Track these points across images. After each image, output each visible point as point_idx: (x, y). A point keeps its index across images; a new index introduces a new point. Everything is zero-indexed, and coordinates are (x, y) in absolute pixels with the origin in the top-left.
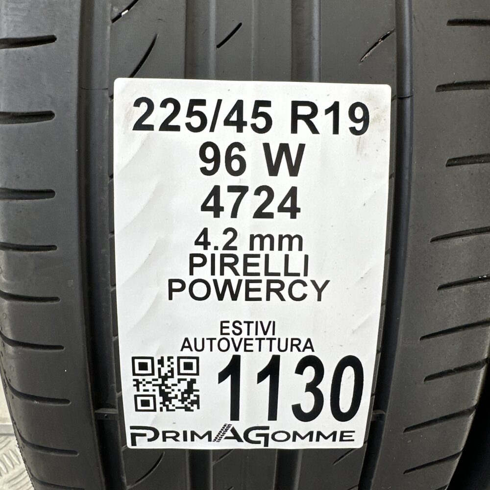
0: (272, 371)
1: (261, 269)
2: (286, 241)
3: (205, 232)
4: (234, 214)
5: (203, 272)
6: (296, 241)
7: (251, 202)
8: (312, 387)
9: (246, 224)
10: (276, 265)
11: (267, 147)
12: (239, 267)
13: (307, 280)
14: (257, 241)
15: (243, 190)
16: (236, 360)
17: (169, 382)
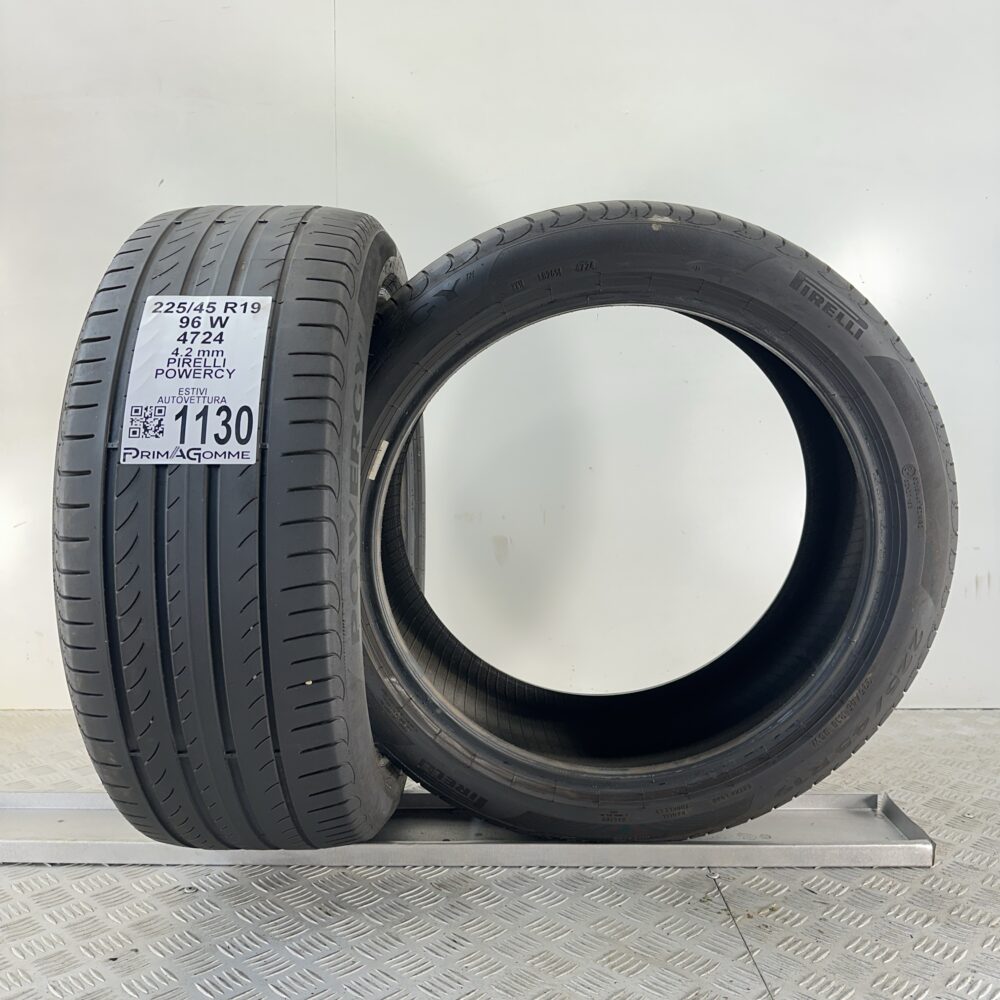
0: (204, 414)
1: (202, 364)
2: (215, 353)
3: (177, 349)
4: (192, 342)
5: (174, 366)
6: (220, 353)
7: (201, 338)
8: (225, 423)
9: (198, 346)
10: (210, 362)
11: (211, 318)
12: (192, 364)
13: (225, 369)
14: (201, 353)
15: (198, 333)
16: (185, 408)
17: (148, 420)
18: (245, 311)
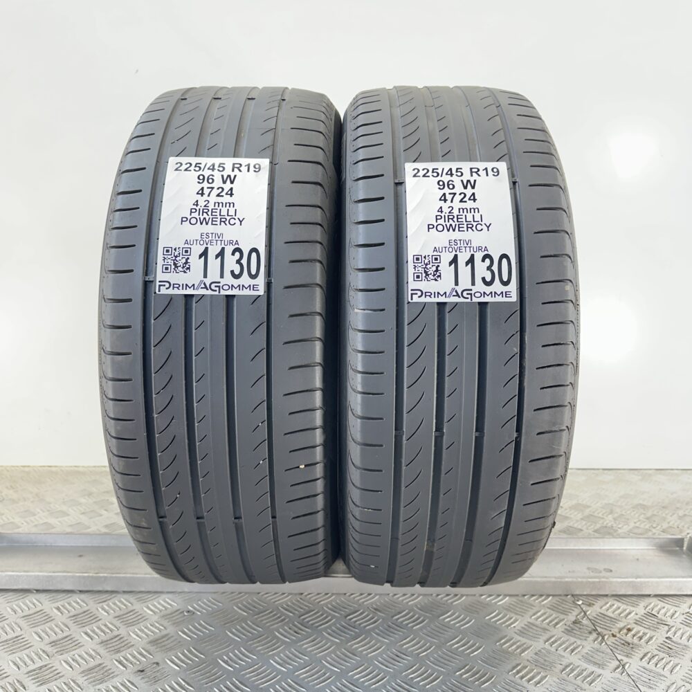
0: (221, 254)
1: (218, 214)
2: (228, 205)
3: (197, 201)
4: (209, 196)
5: (196, 215)
6: (232, 205)
7: (215, 192)
8: (238, 262)
9: (213, 198)
10: (224, 212)
11: (222, 176)
12: (209, 213)
13: (235, 218)
14: (217, 204)
15: (212, 188)
16: (206, 249)
17: (178, 259)
18: (248, 171)
